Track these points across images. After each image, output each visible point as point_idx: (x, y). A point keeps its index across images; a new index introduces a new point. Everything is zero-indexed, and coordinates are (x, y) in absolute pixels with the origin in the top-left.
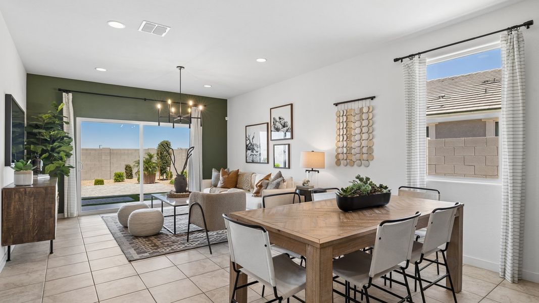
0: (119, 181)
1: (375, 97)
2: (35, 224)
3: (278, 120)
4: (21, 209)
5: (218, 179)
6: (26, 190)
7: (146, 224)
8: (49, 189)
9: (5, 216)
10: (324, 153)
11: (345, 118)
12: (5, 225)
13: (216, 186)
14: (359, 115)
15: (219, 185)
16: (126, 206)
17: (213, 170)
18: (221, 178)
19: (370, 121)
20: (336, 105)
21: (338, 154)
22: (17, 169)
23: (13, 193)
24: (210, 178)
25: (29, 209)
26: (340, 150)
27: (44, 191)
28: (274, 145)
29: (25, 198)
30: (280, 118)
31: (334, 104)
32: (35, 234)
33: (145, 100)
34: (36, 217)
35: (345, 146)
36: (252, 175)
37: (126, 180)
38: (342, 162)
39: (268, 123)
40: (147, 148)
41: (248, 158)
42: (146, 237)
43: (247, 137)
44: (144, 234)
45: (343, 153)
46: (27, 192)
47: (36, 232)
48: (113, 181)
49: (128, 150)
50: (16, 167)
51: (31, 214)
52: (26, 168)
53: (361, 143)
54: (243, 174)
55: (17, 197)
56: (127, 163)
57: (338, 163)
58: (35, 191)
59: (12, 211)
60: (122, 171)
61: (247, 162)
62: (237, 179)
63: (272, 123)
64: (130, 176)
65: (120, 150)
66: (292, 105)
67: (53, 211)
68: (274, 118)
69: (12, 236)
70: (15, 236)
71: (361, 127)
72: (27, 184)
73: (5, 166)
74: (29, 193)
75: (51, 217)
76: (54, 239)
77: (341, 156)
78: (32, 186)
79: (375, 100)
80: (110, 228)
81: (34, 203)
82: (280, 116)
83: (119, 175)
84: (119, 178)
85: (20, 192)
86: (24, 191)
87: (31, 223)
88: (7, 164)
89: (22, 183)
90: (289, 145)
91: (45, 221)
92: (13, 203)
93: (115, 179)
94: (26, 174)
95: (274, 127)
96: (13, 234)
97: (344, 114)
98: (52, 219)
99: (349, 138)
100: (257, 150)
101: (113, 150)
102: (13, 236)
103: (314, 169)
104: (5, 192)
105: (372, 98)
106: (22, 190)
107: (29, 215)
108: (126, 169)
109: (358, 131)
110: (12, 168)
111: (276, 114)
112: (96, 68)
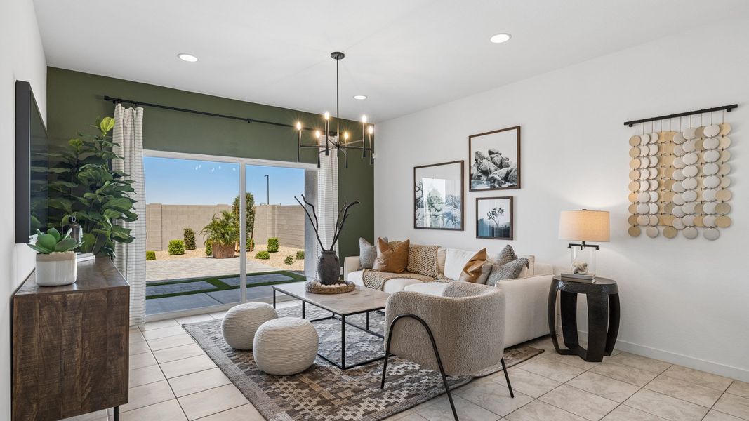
0: (177, 254)
1: (736, 106)
2: (87, 374)
3: (486, 155)
4: (55, 342)
5: (373, 255)
6: (65, 297)
7: (293, 351)
8: (116, 292)
9: (18, 361)
10: (608, 212)
11: (654, 149)
12: (18, 380)
13: (369, 267)
14: (693, 142)
15: (376, 266)
16: (238, 311)
17: (361, 241)
18: (379, 253)
19: (724, 153)
20: (631, 124)
21: (636, 215)
22: (44, 250)
23: (38, 305)
24: (358, 254)
25: (72, 341)
26: (640, 209)
27: (104, 298)
28: (477, 199)
29: (64, 316)
30: (491, 153)
31: (625, 124)
32: (86, 395)
33: (250, 121)
34: (88, 355)
35: (652, 200)
36: (436, 250)
37: (186, 251)
38: (644, 230)
39: (462, 162)
40: (216, 204)
41: (417, 221)
42: (292, 377)
43: (417, 185)
44: (287, 371)
45: (648, 213)
46: (69, 303)
47: (89, 390)
48: (167, 253)
49: (188, 206)
50: (40, 243)
51: (78, 351)
52: (62, 246)
53: (698, 196)
54: (418, 248)
55: (45, 314)
56: (187, 227)
57: (634, 230)
58: (85, 299)
59: (35, 348)
60: (179, 238)
61: (415, 227)
62: (408, 257)
63: (473, 162)
64: (191, 245)
65: (176, 206)
66: (519, 128)
67: (123, 341)
68: (477, 153)
69: (34, 406)
70: (41, 404)
71: (699, 164)
72: (65, 281)
73: (16, 243)
74: (73, 303)
75: (120, 355)
76: (126, 401)
77: (641, 219)
78: (75, 288)
79: (734, 112)
80: (211, 354)
81: (83, 326)
82: (491, 148)
83: (176, 245)
84: (176, 250)
85: (52, 302)
86: (60, 299)
87: (78, 370)
88: (21, 237)
89: (54, 280)
90: (511, 199)
91: (108, 364)
92: (37, 330)
93: (171, 251)
94: (63, 260)
95: (478, 169)
96: (37, 401)
97: (653, 141)
98: (122, 359)
99: (664, 184)
100: (438, 208)
101: (166, 206)
102: (38, 405)
103: (586, 243)
104: (19, 304)
105: (729, 108)
106: (56, 297)
107: (72, 353)
108: (185, 235)
109: (690, 171)
110: (31, 246)
111: (482, 146)
112: (178, 55)
